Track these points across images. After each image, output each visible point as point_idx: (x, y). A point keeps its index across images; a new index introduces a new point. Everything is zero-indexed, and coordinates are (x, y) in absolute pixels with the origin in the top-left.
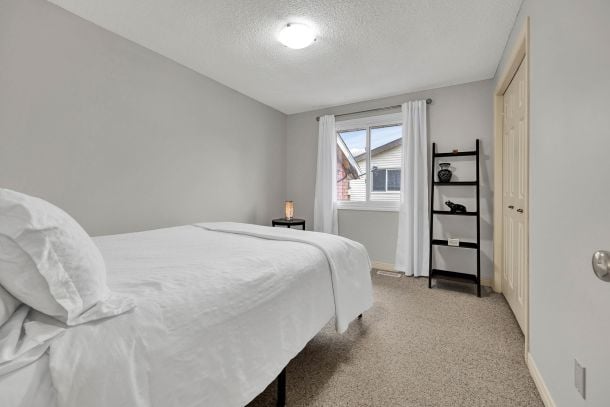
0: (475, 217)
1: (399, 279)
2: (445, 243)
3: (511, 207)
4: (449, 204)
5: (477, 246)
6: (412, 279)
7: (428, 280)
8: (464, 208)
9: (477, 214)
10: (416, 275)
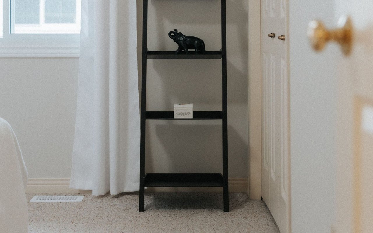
0: (219, 61)
1: (80, 206)
2: (169, 115)
3: (272, 36)
4: (175, 35)
5: (222, 115)
6: (106, 200)
7: (137, 198)
8: (201, 43)
9: (222, 54)
10: (113, 192)
